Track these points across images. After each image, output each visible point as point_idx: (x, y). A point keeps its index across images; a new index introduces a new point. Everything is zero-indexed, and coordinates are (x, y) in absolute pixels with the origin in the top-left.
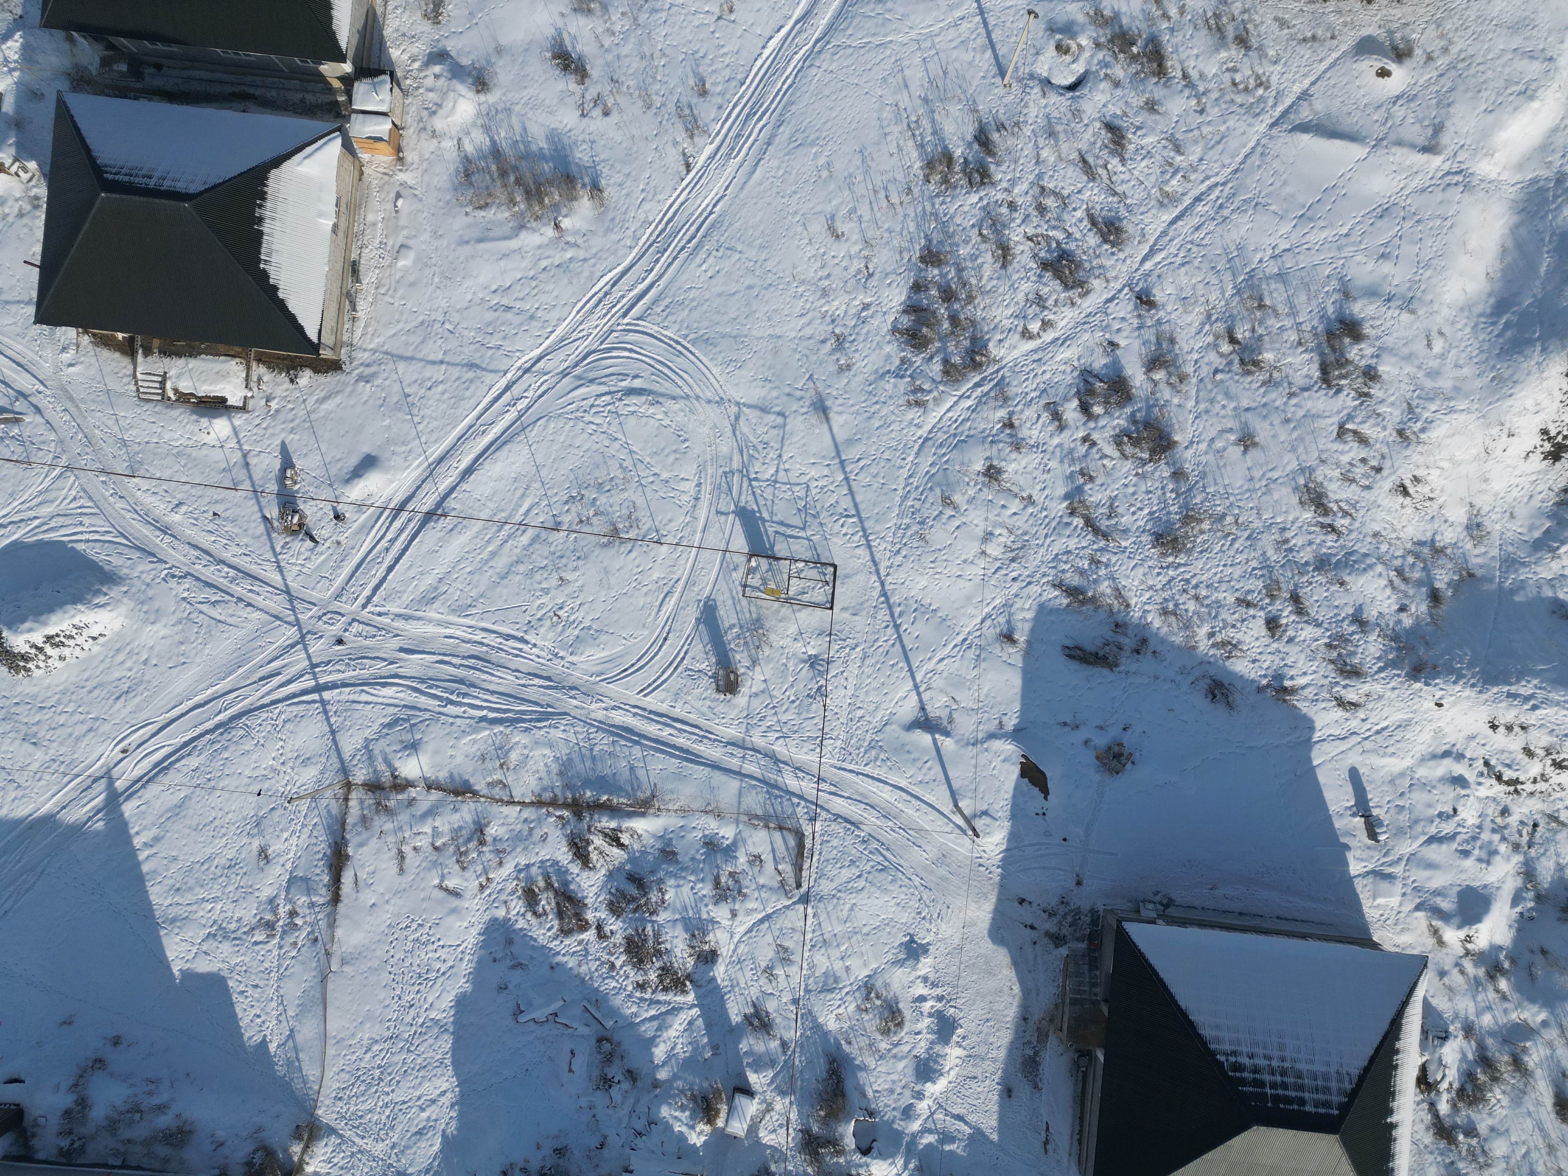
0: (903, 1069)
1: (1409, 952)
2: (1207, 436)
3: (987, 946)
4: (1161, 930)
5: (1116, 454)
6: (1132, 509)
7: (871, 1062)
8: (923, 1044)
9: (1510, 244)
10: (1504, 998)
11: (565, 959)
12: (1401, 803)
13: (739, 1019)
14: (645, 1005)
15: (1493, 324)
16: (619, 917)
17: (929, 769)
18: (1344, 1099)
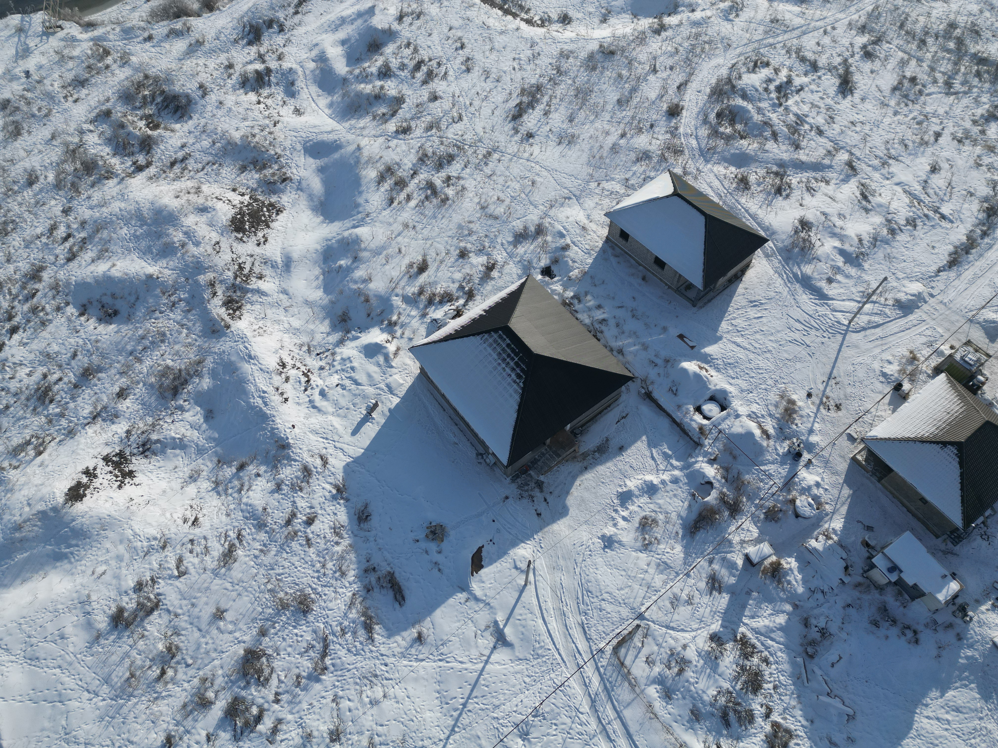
0: (662, 499)
1: (413, 357)
2: (230, 637)
3: (573, 511)
4: (493, 447)
5: (274, 676)
6: (300, 639)
7: (674, 516)
8: (642, 501)
9: (18, 581)
12: (352, 406)
13: (724, 595)
14: (771, 650)
15: (72, 553)
16: (751, 710)
17: (521, 615)
18: (492, 333)
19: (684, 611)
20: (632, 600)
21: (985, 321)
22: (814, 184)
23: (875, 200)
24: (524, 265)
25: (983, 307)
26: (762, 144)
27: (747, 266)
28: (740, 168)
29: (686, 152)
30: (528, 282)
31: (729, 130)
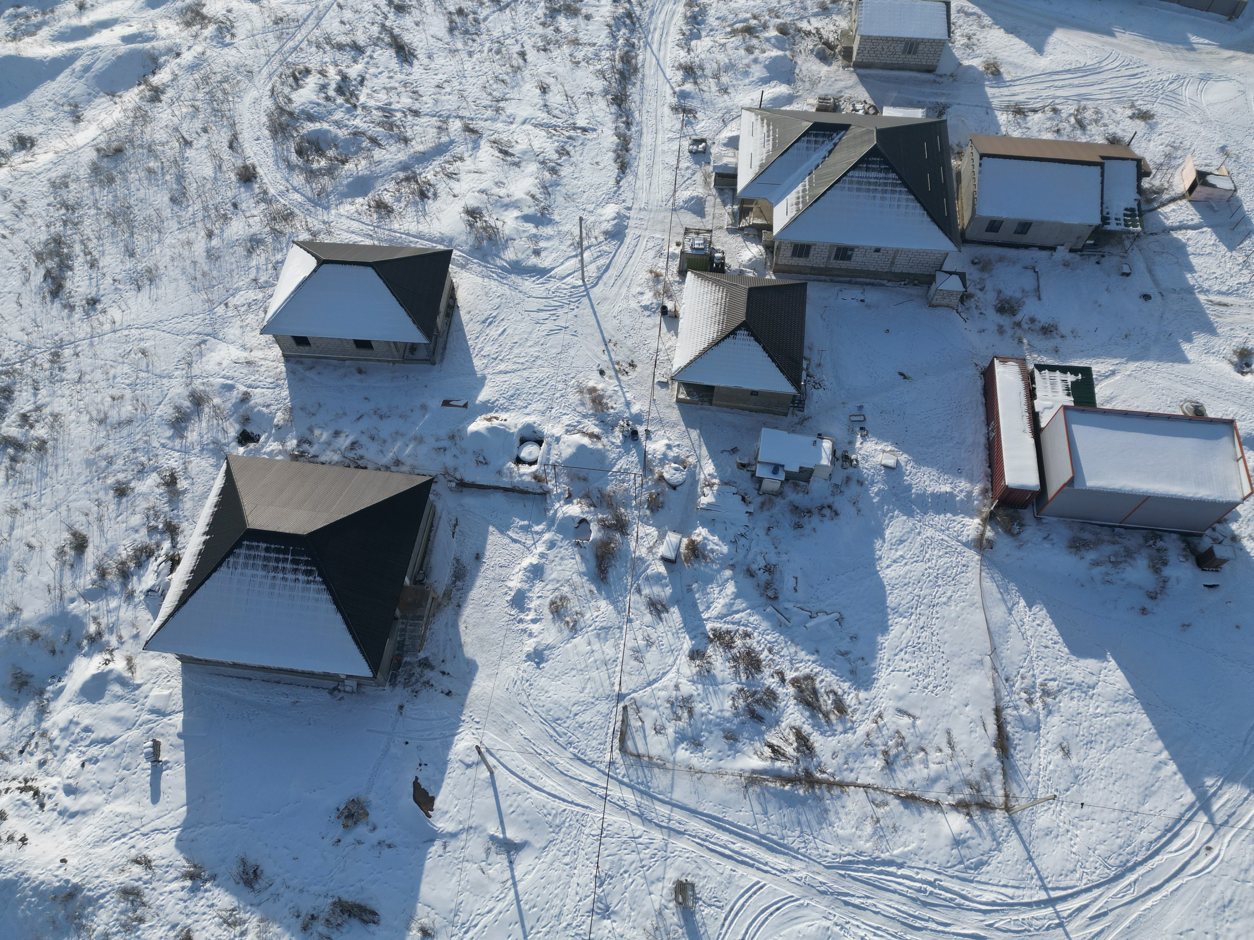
0: (553, 573)
1: (157, 653)
3: (480, 660)
4: (342, 670)
7: (576, 578)
8: (537, 590)
10: (95, 619)
11: (808, 658)
12: (125, 772)
13: (672, 610)
14: (743, 621)
16: (768, 688)
17: (511, 806)
18: (237, 551)
19: (651, 656)
20: (601, 690)
21: (686, 202)
22: (451, 169)
23: (517, 150)
24: (211, 450)
25: (675, 191)
26: (369, 158)
27: (453, 289)
28: (366, 195)
29: (296, 211)
30: (232, 465)
31: (323, 163)
